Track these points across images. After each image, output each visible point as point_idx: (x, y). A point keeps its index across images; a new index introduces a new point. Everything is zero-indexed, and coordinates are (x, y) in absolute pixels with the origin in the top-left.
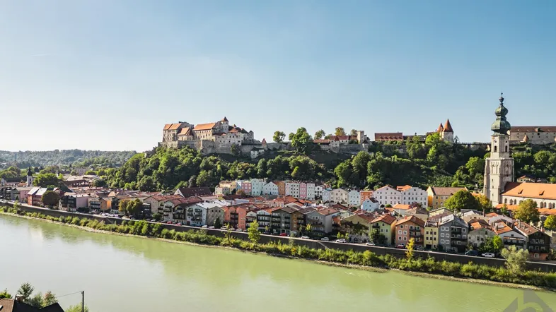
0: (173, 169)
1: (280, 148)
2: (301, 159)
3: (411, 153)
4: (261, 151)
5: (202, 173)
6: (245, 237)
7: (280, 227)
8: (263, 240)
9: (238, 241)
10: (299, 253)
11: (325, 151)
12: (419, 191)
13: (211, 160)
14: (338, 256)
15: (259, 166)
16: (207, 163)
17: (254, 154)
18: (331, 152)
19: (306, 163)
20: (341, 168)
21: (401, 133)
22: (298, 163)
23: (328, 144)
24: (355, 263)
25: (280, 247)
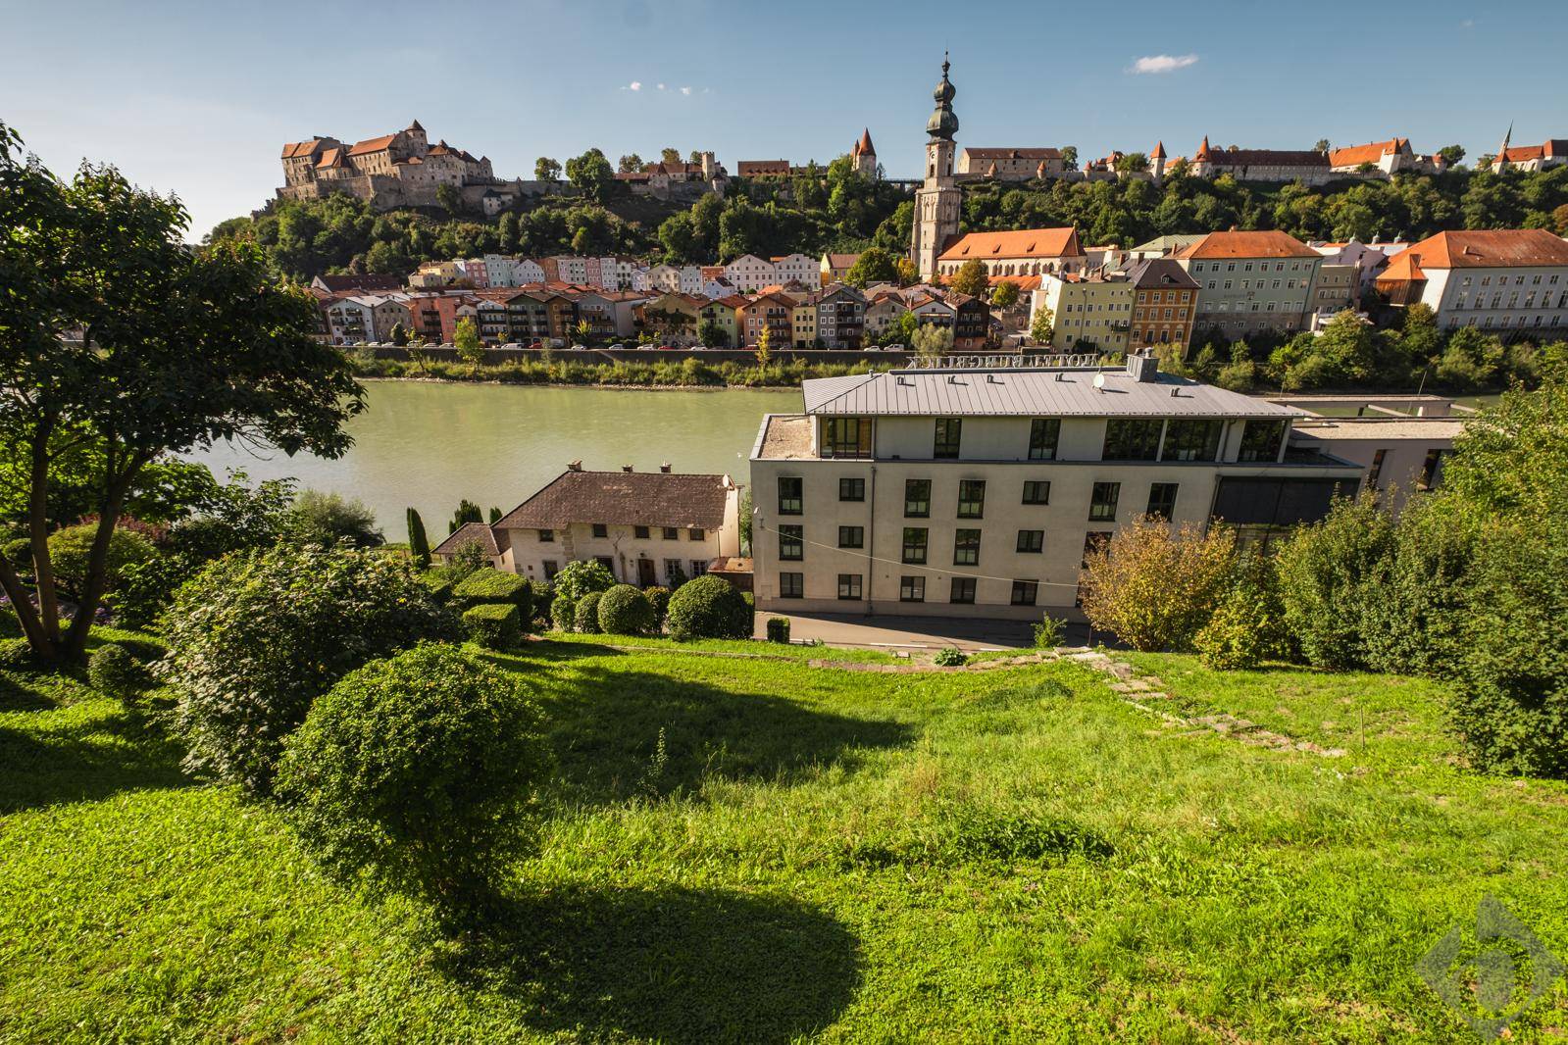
0: (310, 242)
1: (548, 191)
2: (591, 212)
3: (799, 197)
4: (506, 198)
5: (377, 246)
6: (452, 356)
7: (528, 333)
8: (490, 359)
9: (441, 365)
10: (563, 375)
11: (640, 198)
12: (805, 261)
13: (397, 221)
14: (636, 373)
15: (502, 229)
16: (386, 226)
17: (492, 204)
18: (654, 198)
19: (602, 220)
20: (670, 227)
21: (787, 162)
22: (583, 221)
23: (645, 182)
24: (667, 383)
25: (525, 369)
